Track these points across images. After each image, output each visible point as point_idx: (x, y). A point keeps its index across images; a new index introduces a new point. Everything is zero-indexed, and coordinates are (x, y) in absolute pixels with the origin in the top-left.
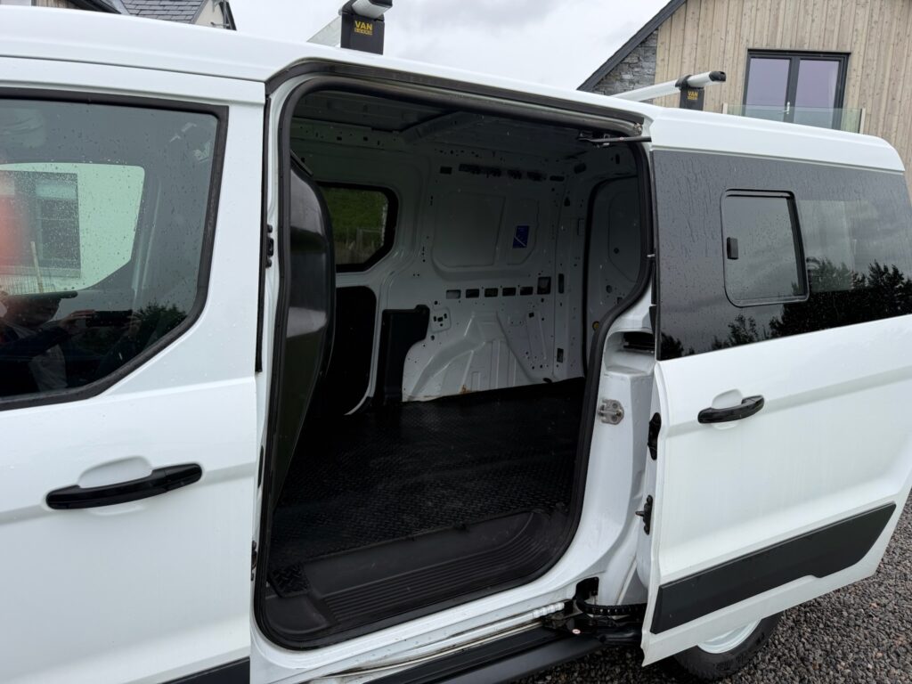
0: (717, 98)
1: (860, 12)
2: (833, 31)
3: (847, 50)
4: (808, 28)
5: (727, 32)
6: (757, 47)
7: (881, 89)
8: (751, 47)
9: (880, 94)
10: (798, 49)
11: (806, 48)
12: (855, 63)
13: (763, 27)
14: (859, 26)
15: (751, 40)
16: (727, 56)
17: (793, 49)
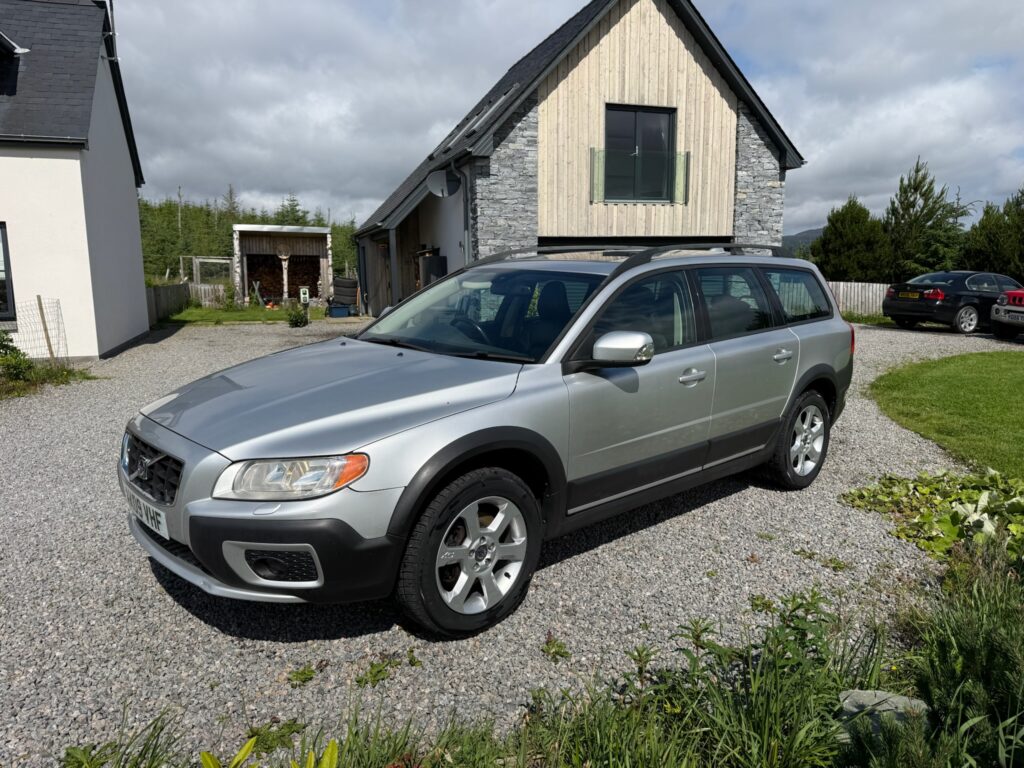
0: (586, 142)
1: (680, 75)
2: (663, 91)
3: (674, 105)
4: (646, 89)
5: (589, 89)
6: (612, 101)
7: (699, 136)
8: (607, 101)
9: (698, 140)
10: (641, 104)
11: (646, 103)
12: (681, 116)
13: (614, 85)
14: (680, 87)
15: (607, 97)
16: (591, 109)
17: (637, 104)
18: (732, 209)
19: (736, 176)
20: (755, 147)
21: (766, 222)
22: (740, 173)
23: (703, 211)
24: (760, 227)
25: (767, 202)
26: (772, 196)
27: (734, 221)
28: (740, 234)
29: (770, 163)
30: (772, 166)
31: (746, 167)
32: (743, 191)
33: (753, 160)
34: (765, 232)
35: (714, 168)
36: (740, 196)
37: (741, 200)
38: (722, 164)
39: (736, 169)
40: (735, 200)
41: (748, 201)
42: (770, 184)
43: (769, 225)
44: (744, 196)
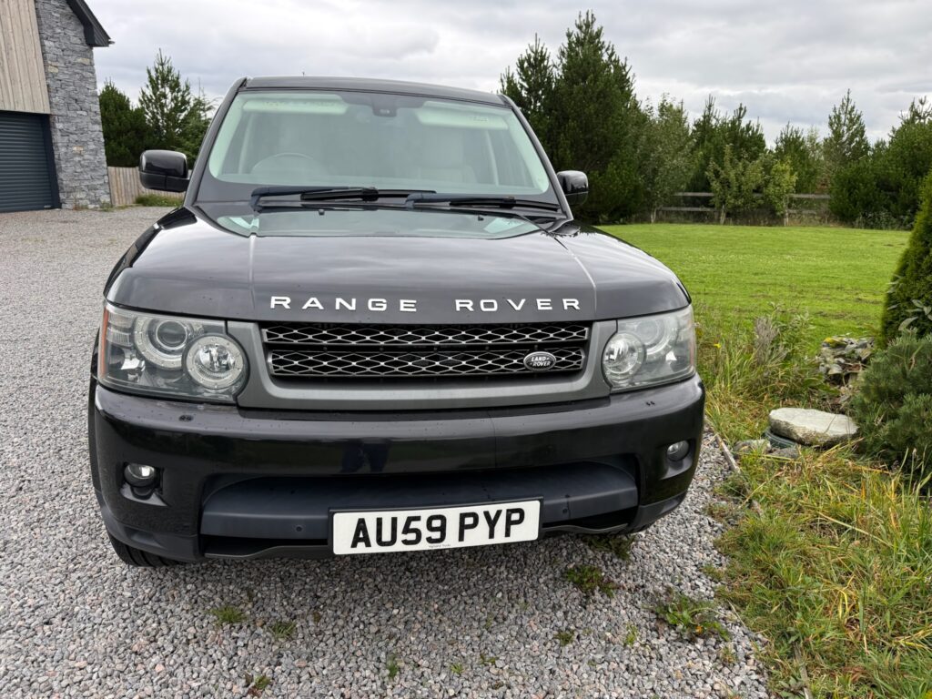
18: (44, 83)
19: (43, 46)
20: (59, 16)
21: (84, 102)
22: (46, 43)
23: (13, 82)
24: (79, 108)
25: (81, 80)
26: (84, 74)
27: (50, 97)
28: (60, 113)
29: (75, 35)
30: (79, 42)
31: (52, 37)
32: (54, 64)
33: (59, 31)
34: (85, 113)
35: (16, 30)
36: (51, 69)
37: (54, 75)
38: (25, 29)
39: (41, 38)
40: (47, 73)
41: (61, 77)
42: (80, 60)
43: (87, 105)
44: (57, 70)
